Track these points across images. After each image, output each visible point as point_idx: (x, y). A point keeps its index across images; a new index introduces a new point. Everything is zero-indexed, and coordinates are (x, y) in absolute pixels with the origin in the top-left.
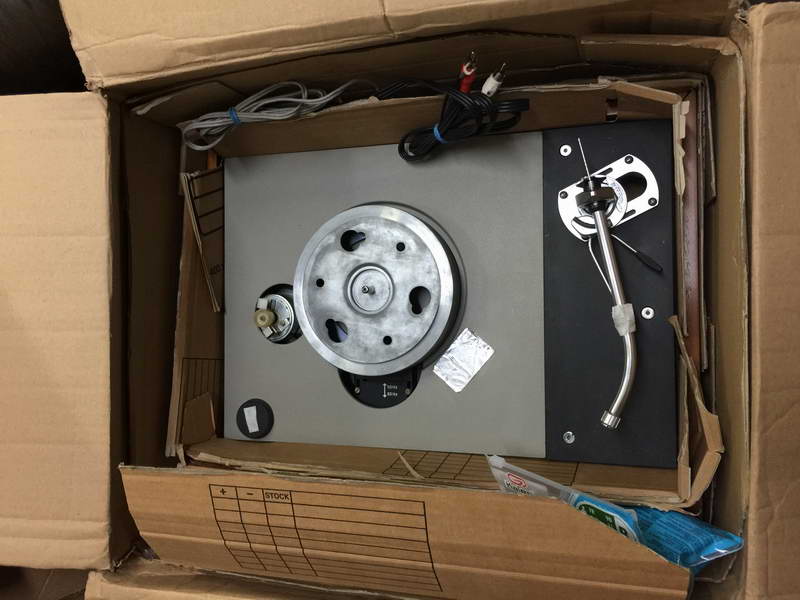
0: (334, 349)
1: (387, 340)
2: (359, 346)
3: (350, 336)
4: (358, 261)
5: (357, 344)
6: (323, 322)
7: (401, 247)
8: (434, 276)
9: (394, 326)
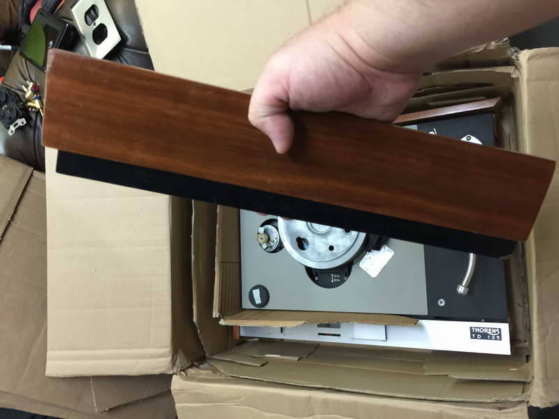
1: (331, 248)
2: (316, 252)
3: (310, 246)
5: (314, 250)
6: (295, 239)
9: (335, 240)
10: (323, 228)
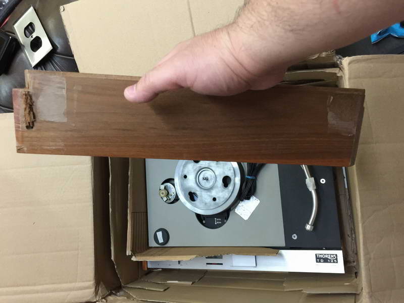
0: (192, 204)
3: (199, 198)
4: (200, 167)
5: (202, 201)
6: (188, 193)
8: (232, 171)
9: (217, 193)
10: (207, 185)
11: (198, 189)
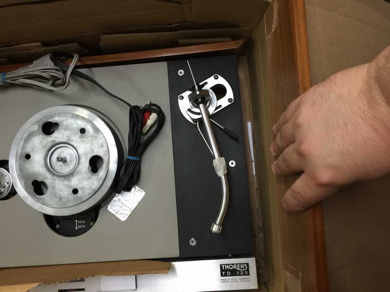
0: (38, 200)
1: (75, 191)
2: (56, 196)
3: (49, 190)
4: (54, 141)
5: (54, 195)
6: (30, 182)
7: (83, 131)
8: (105, 148)
9: (79, 182)
10: (65, 169)
11: (48, 175)
